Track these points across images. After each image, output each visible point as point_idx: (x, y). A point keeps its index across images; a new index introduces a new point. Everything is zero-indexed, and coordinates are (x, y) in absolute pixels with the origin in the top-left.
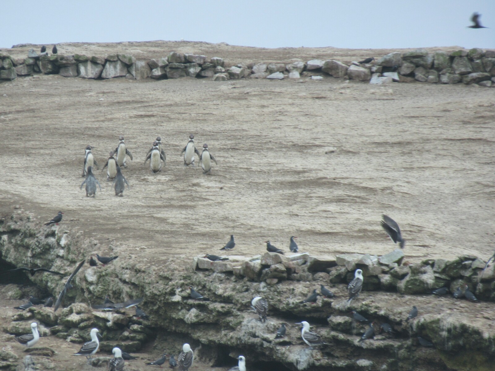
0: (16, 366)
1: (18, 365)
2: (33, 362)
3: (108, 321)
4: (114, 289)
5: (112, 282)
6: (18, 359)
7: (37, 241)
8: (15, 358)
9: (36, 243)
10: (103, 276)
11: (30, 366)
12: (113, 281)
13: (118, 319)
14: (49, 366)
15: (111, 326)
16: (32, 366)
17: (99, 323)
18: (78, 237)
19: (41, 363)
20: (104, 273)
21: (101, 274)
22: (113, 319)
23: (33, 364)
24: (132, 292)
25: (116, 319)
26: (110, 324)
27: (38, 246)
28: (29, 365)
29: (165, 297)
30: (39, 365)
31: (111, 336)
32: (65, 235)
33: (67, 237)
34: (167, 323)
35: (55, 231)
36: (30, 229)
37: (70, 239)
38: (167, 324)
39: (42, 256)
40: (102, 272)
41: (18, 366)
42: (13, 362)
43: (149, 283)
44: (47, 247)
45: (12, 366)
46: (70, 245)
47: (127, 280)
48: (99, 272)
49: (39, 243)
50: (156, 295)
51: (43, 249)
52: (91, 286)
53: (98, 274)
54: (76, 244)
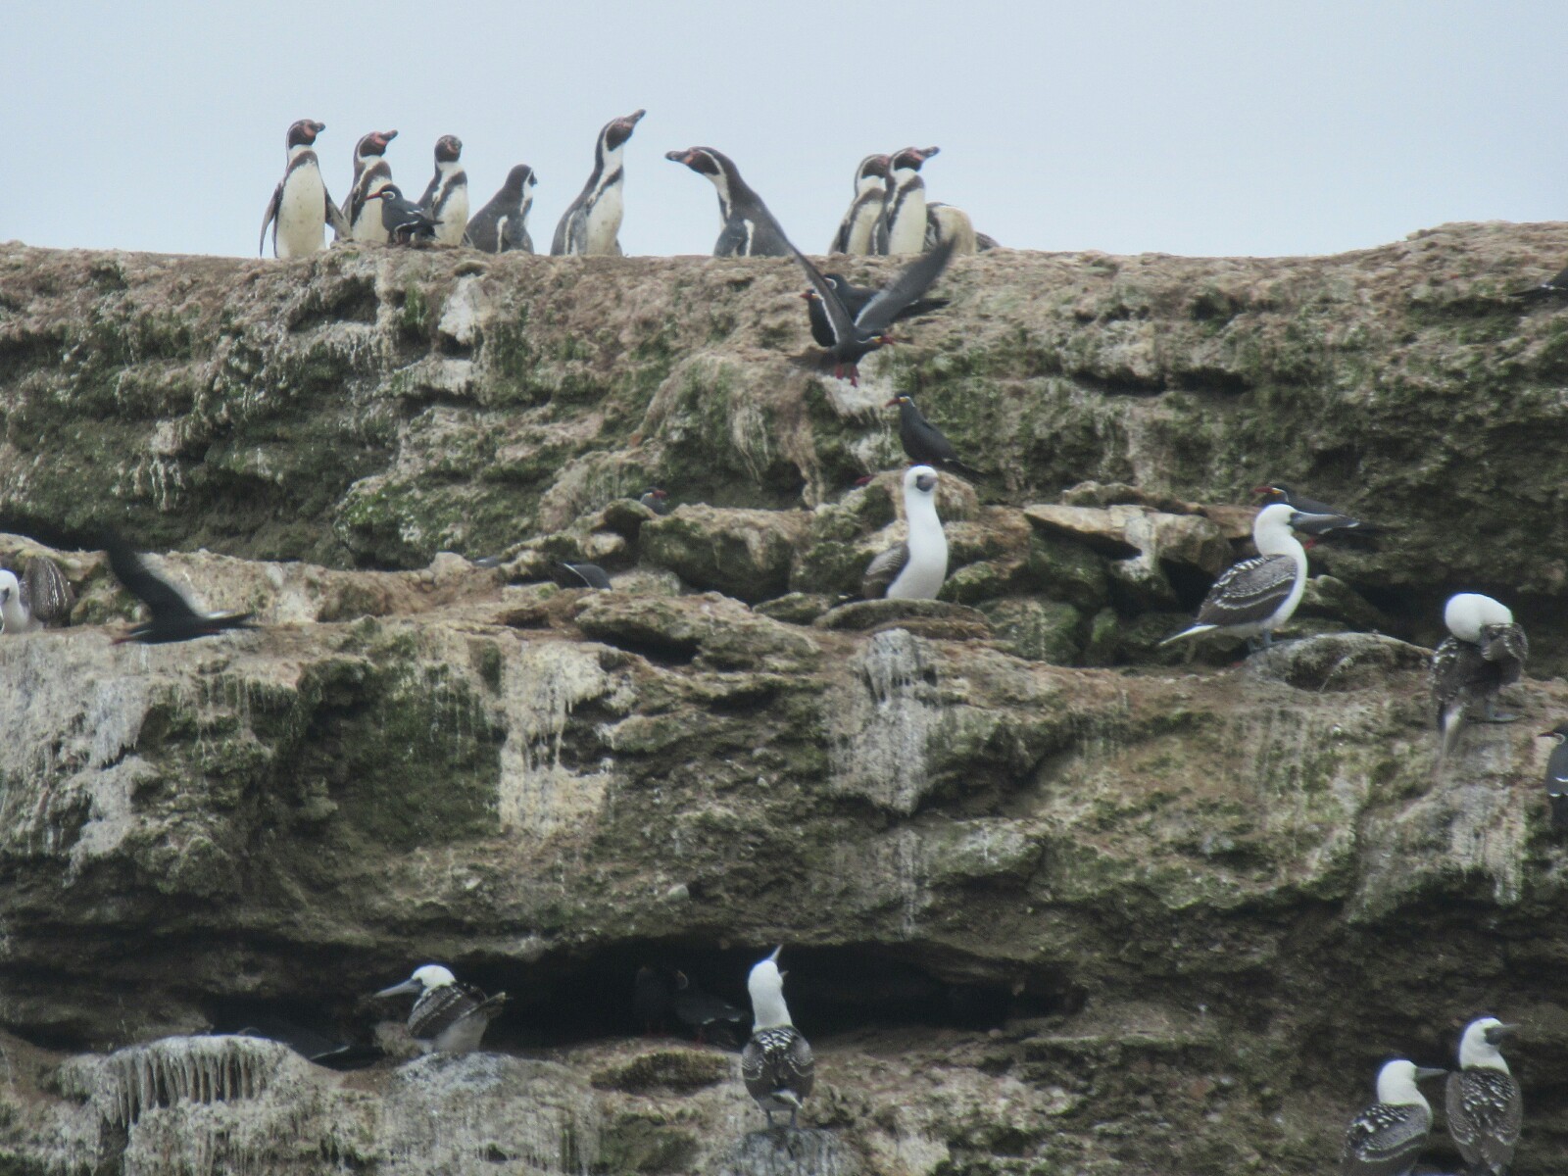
0: (816, 691)
1: (828, 686)
2: (925, 666)
3: (1131, 552)
4: (1041, 431)
5: (1009, 402)
6: (820, 654)
7: (241, 352)
8: (800, 654)
9: (235, 362)
10: (940, 376)
11: (907, 690)
12: (1017, 393)
13: (1188, 542)
14: (1022, 690)
15: (1150, 580)
16: (922, 685)
17: (1067, 568)
18: (559, 283)
19: (970, 673)
20: (942, 363)
21: (926, 370)
22: (1159, 542)
23: (929, 676)
24: (1199, 419)
25: (1173, 542)
26: (1140, 566)
27: (247, 378)
28: (898, 681)
29: (1506, 399)
30: (962, 681)
31: (1139, 637)
32: (465, 283)
33: (487, 288)
34: (1513, 546)
35: (371, 281)
36: (146, 316)
37: (507, 295)
38: (1515, 555)
39: (280, 429)
40: (927, 356)
41: (828, 694)
42: (793, 672)
43: (1352, 348)
44: (325, 372)
45: (793, 691)
46: (520, 325)
47: (1141, 369)
48: (909, 360)
49: (256, 359)
50: (1430, 394)
51: (294, 384)
52: (856, 439)
53: (905, 370)
54: (557, 316)
